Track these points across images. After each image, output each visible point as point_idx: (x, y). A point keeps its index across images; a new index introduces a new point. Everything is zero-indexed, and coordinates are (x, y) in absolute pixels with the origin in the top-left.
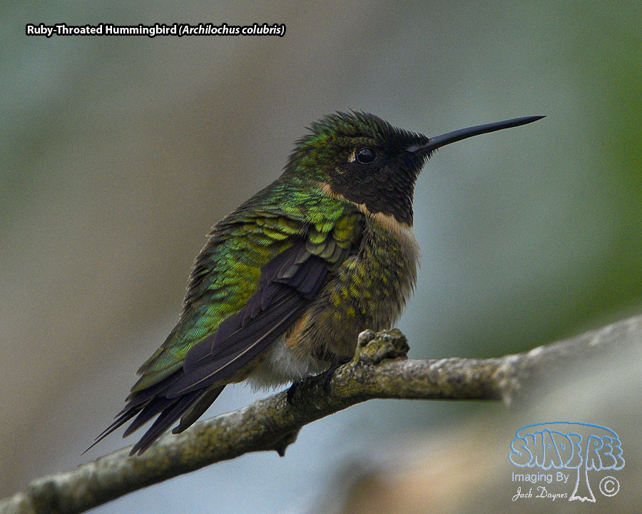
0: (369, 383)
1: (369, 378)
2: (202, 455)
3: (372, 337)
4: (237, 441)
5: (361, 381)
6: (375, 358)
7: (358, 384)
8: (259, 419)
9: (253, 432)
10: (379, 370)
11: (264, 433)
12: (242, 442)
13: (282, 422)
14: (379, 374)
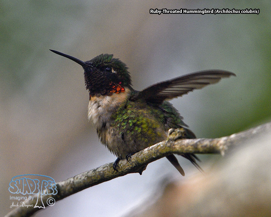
0: (172, 148)
1: (172, 146)
2: (112, 174)
3: (174, 131)
4: (125, 169)
5: (170, 147)
6: (175, 139)
7: (168, 148)
8: (133, 161)
9: (130, 166)
10: (176, 143)
11: (134, 166)
12: (126, 170)
13: (141, 162)
14: (176, 145)
